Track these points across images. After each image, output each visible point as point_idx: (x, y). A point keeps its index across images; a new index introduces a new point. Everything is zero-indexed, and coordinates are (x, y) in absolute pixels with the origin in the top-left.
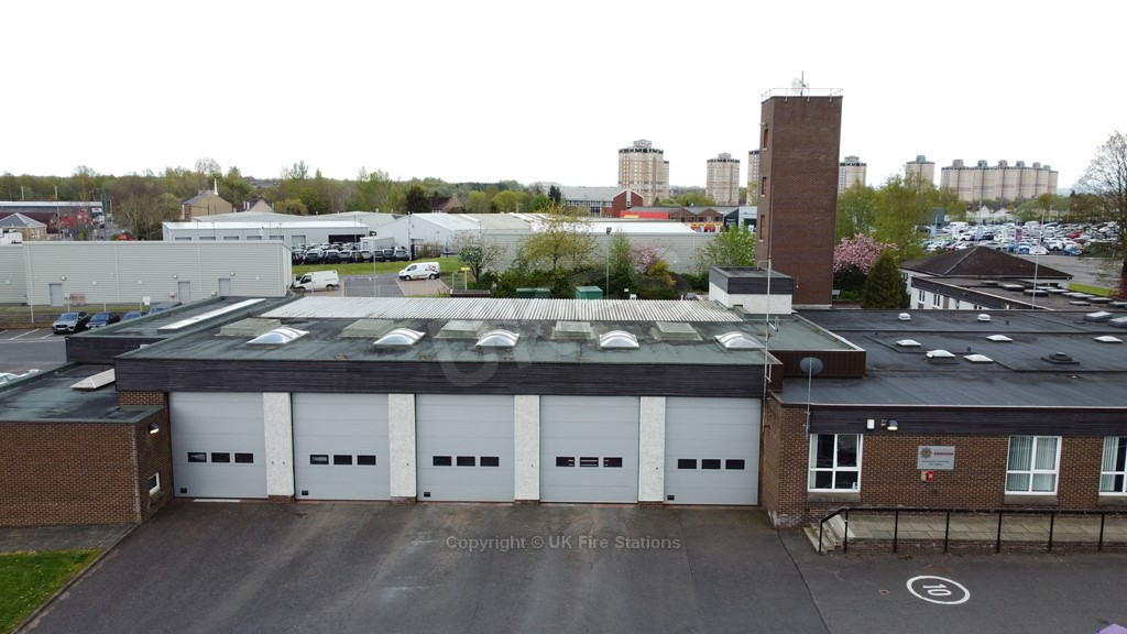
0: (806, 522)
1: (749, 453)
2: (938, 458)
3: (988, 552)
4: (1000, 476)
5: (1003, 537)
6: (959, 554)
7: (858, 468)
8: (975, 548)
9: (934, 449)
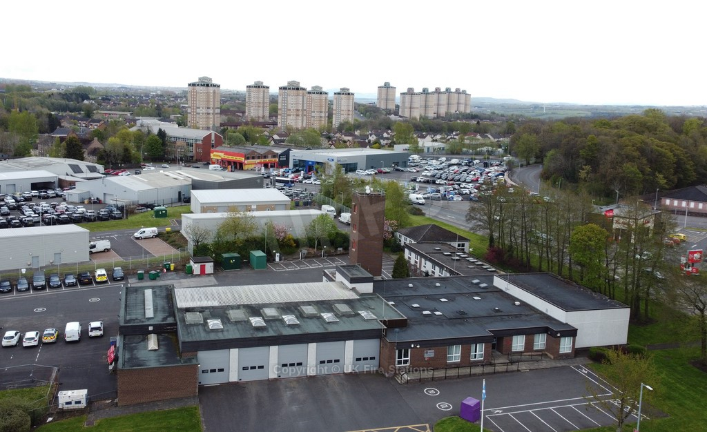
0: (395, 374)
1: (376, 355)
2: (430, 354)
3: (442, 380)
4: (445, 357)
5: (447, 375)
6: (436, 381)
7: (409, 358)
8: (440, 379)
9: (429, 351)
